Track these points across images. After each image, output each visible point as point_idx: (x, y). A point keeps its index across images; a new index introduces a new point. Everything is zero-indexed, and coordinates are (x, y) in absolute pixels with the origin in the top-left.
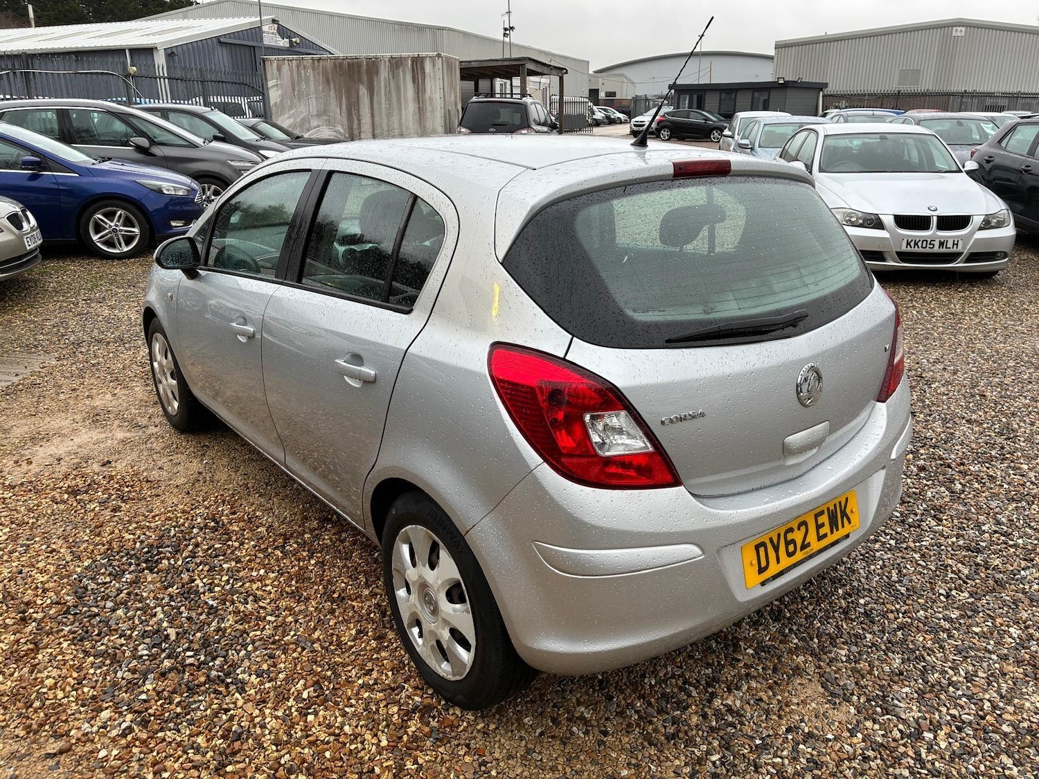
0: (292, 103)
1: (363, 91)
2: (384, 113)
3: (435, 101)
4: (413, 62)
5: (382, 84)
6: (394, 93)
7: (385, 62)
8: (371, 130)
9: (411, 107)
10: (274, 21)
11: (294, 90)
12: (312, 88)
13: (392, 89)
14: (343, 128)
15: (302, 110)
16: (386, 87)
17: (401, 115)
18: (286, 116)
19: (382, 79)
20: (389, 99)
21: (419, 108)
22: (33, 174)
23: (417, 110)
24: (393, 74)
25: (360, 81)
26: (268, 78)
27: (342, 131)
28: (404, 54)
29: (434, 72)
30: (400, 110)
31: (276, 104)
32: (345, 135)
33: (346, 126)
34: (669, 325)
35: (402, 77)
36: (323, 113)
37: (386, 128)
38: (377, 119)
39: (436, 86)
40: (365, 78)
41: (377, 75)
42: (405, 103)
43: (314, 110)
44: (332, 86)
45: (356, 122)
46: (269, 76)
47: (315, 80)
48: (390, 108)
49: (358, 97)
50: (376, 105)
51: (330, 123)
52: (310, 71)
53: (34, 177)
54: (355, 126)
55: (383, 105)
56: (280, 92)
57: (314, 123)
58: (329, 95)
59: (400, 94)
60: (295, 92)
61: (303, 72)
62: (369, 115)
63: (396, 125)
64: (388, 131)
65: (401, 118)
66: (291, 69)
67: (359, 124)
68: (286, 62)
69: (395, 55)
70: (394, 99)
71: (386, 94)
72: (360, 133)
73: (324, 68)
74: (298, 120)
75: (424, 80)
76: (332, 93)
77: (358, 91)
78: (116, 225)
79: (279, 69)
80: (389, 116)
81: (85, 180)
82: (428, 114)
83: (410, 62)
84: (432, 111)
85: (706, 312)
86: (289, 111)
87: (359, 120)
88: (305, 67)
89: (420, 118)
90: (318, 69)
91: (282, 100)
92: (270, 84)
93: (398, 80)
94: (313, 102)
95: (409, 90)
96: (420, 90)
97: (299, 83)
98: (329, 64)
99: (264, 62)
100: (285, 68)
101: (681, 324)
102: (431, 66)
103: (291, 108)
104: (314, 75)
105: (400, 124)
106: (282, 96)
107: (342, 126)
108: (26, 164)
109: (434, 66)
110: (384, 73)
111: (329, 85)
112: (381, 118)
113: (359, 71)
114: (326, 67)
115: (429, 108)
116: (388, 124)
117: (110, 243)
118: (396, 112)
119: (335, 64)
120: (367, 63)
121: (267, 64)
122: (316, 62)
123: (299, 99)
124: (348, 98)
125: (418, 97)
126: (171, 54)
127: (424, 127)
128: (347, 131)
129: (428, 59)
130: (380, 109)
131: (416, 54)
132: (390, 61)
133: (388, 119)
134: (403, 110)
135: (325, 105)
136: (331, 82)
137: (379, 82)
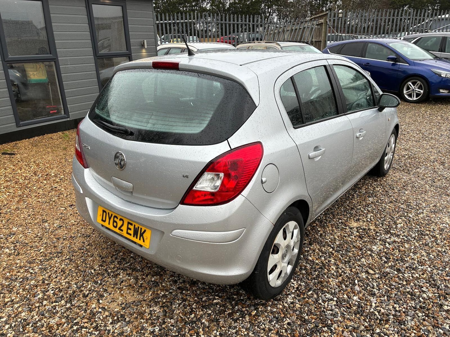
22: (393, 63)
53: (393, 65)
78: (415, 88)
81: (410, 67)
108: (392, 59)
117: (410, 95)
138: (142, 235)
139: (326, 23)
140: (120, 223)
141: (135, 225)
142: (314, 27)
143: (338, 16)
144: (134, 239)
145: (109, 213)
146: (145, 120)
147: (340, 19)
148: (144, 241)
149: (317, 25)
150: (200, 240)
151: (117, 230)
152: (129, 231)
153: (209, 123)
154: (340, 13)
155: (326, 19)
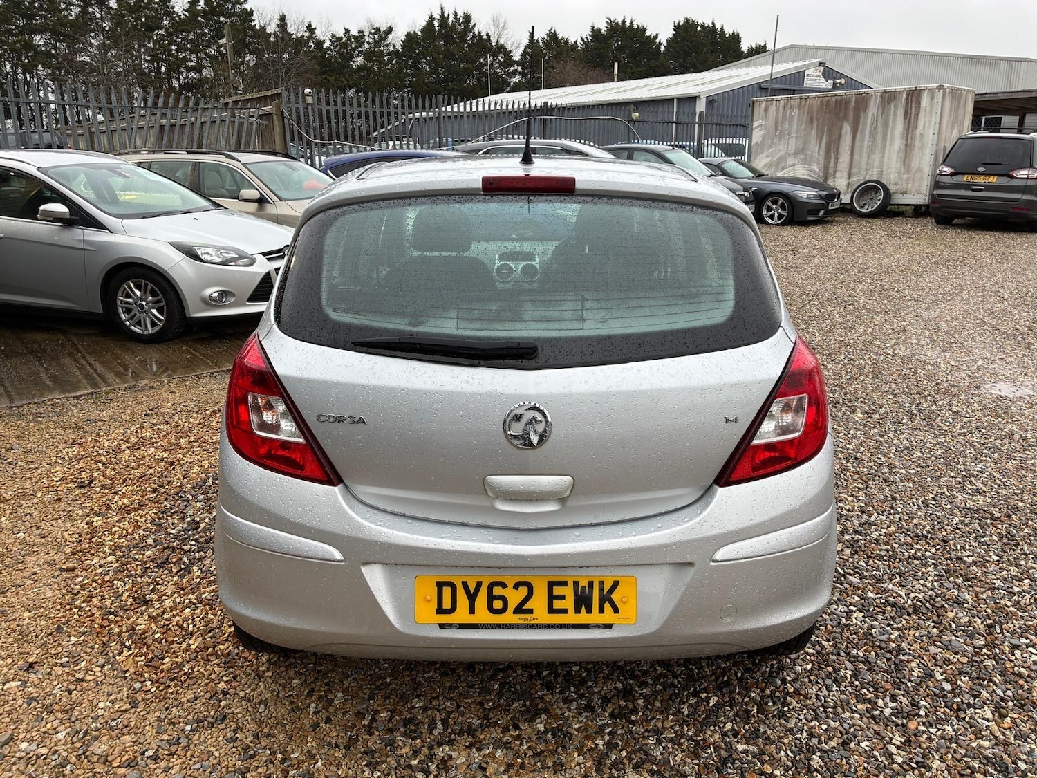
0: (772, 143)
1: (847, 129)
2: (865, 150)
3: (926, 138)
4: (908, 95)
5: (869, 121)
6: (880, 129)
7: (876, 97)
8: (847, 169)
9: (897, 143)
10: (821, 64)
11: (776, 130)
12: (795, 126)
13: (879, 125)
14: (818, 167)
15: (781, 149)
16: (872, 124)
17: (883, 153)
18: (764, 154)
19: (870, 115)
20: (873, 136)
21: (906, 145)
23: (903, 147)
24: (883, 109)
25: (845, 118)
26: (755, 119)
27: (817, 169)
28: (898, 88)
29: (932, 106)
30: (884, 147)
31: (757, 143)
32: (819, 174)
33: (822, 165)
34: (361, 329)
35: (892, 112)
36: (801, 151)
37: (864, 167)
38: (856, 157)
39: (930, 122)
40: (851, 114)
41: (865, 111)
42: (891, 140)
43: (792, 149)
44: (815, 125)
45: (833, 161)
46: (755, 118)
47: (798, 120)
48: (872, 145)
49: (840, 136)
50: (857, 143)
51: (805, 162)
52: (795, 111)
54: (832, 164)
55: (866, 143)
56: (762, 132)
57: (790, 161)
58: (810, 133)
59: (887, 131)
60: (777, 132)
61: (788, 112)
62: (849, 153)
63: (876, 164)
64: (867, 169)
65: (883, 157)
66: (777, 111)
67: (836, 163)
68: (774, 102)
69: (888, 89)
70: (879, 136)
71: (870, 132)
72: (835, 172)
73: (811, 107)
74: (775, 159)
75: (917, 115)
76: (814, 132)
77: (841, 129)
79: (766, 110)
80: (870, 154)
82: (916, 151)
83: (904, 96)
84: (921, 148)
85: (410, 324)
86: (768, 150)
87: (837, 159)
88: (791, 107)
89: (906, 156)
90: (804, 107)
91: (763, 140)
92: (755, 124)
93: (888, 115)
94: (793, 141)
95: (899, 126)
96: (911, 125)
97: (783, 123)
98: (816, 102)
99: (753, 103)
100: (772, 109)
101: (377, 331)
102: (929, 99)
103: (770, 147)
104: (799, 114)
105: (882, 162)
106: (764, 136)
107: (818, 164)
109: (932, 99)
110: (873, 108)
111: (812, 123)
112: (861, 157)
113: (846, 108)
114: (812, 105)
115: (918, 144)
116: (867, 163)
118: (878, 150)
119: (822, 102)
120: (856, 99)
121: (756, 105)
122: (803, 101)
123: (780, 138)
124: (830, 136)
125: (908, 134)
126: (711, 101)
127: (909, 166)
128: (822, 170)
129: (926, 92)
130: (862, 147)
131: (913, 87)
132: (882, 95)
133: (869, 157)
134: (888, 148)
135: (804, 143)
136: (815, 121)
137: (866, 118)
138: (606, 598)
139: (280, 114)
140: (515, 597)
141: (576, 583)
142: (255, 123)
143: (304, 101)
144: (583, 618)
145: (465, 584)
146: (568, 315)
147: (310, 107)
148: (616, 610)
149: (261, 117)
150: (784, 548)
151: (509, 617)
152: (557, 604)
153: (736, 297)
154: (308, 95)
155: (278, 106)
